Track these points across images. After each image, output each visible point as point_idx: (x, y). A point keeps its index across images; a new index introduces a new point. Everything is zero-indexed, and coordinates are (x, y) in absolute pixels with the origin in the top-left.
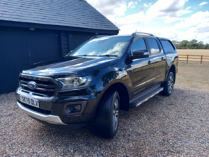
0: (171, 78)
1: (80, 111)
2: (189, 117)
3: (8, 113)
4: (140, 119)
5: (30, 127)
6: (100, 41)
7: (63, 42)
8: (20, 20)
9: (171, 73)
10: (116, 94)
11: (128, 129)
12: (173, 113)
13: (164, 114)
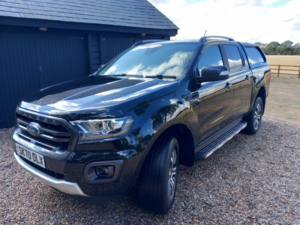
0: (258, 106)
1: (112, 177)
2: (289, 174)
3: (6, 164)
4: (210, 176)
5: (36, 189)
6: (149, 50)
7: (92, 49)
8: (23, 16)
9: (259, 98)
10: (173, 142)
11: (192, 196)
12: (262, 166)
13: (248, 168)
